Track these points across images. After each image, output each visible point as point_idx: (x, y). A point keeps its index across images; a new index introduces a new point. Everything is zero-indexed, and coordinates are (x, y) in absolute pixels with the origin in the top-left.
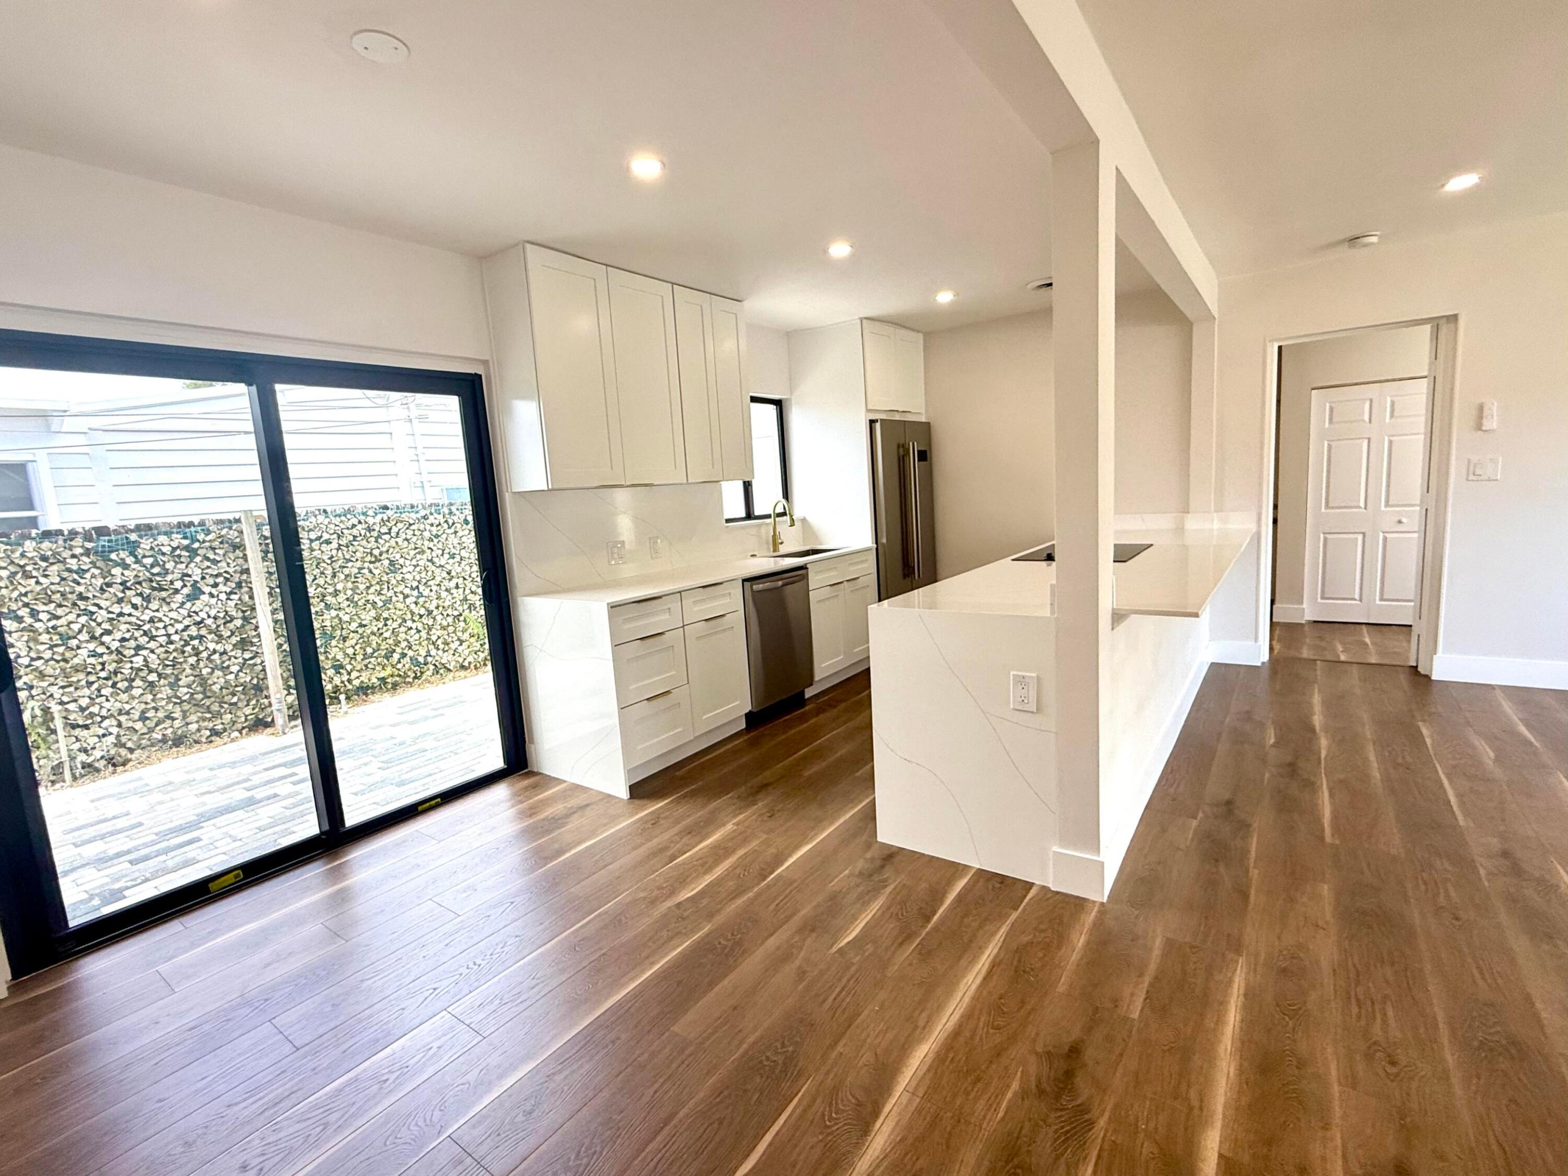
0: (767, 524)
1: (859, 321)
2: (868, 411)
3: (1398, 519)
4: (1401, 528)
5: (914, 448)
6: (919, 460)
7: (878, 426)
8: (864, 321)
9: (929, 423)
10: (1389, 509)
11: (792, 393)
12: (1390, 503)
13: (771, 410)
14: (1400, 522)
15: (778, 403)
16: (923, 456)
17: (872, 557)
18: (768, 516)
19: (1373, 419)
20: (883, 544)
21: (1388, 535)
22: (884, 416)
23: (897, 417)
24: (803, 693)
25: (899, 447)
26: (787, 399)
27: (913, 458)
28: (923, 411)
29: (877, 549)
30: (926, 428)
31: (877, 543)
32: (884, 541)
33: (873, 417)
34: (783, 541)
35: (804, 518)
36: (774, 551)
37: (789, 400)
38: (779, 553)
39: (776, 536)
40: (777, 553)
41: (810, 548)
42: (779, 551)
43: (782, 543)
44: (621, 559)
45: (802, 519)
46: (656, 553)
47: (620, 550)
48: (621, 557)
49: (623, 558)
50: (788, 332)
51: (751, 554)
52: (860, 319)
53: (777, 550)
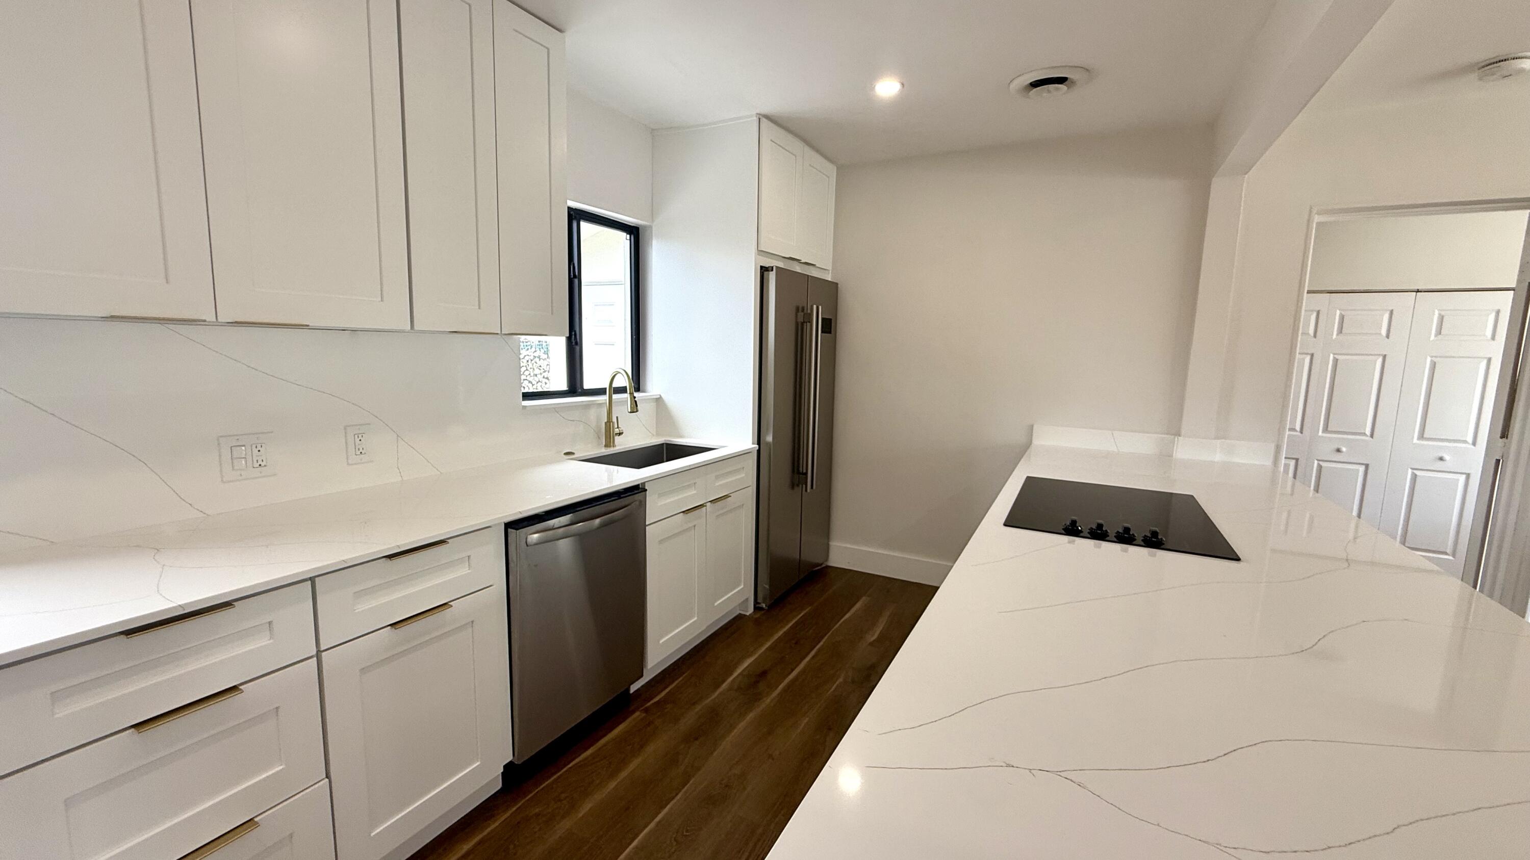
0: (600, 405)
1: (755, 119)
2: (761, 252)
3: (1336, 447)
4: (1338, 457)
5: (817, 314)
6: (822, 332)
7: (772, 276)
8: (764, 120)
9: (837, 284)
10: (1325, 435)
11: (653, 221)
12: (1329, 429)
13: (622, 240)
14: (1338, 450)
15: (633, 231)
16: (828, 326)
17: (751, 464)
18: (601, 392)
19: (1318, 333)
20: (768, 444)
21: (1323, 464)
22: (781, 264)
23: (798, 268)
24: (628, 689)
25: (797, 309)
26: (645, 227)
27: (816, 325)
28: (830, 268)
29: (759, 451)
30: (831, 290)
31: (759, 443)
32: (769, 438)
33: (767, 263)
34: (622, 430)
35: (659, 396)
36: (607, 446)
37: (650, 227)
38: (615, 448)
39: (612, 423)
40: (612, 449)
41: (665, 440)
42: (615, 446)
43: (620, 434)
44: (260, 468)
45: (656, 398)
46: (361, 453)
47: (259, 451)
48: (260, 465)
49: (265, 466)
50: (653, 130)
51: (565, 452)
52: (758, 116)
53: (612, 444)
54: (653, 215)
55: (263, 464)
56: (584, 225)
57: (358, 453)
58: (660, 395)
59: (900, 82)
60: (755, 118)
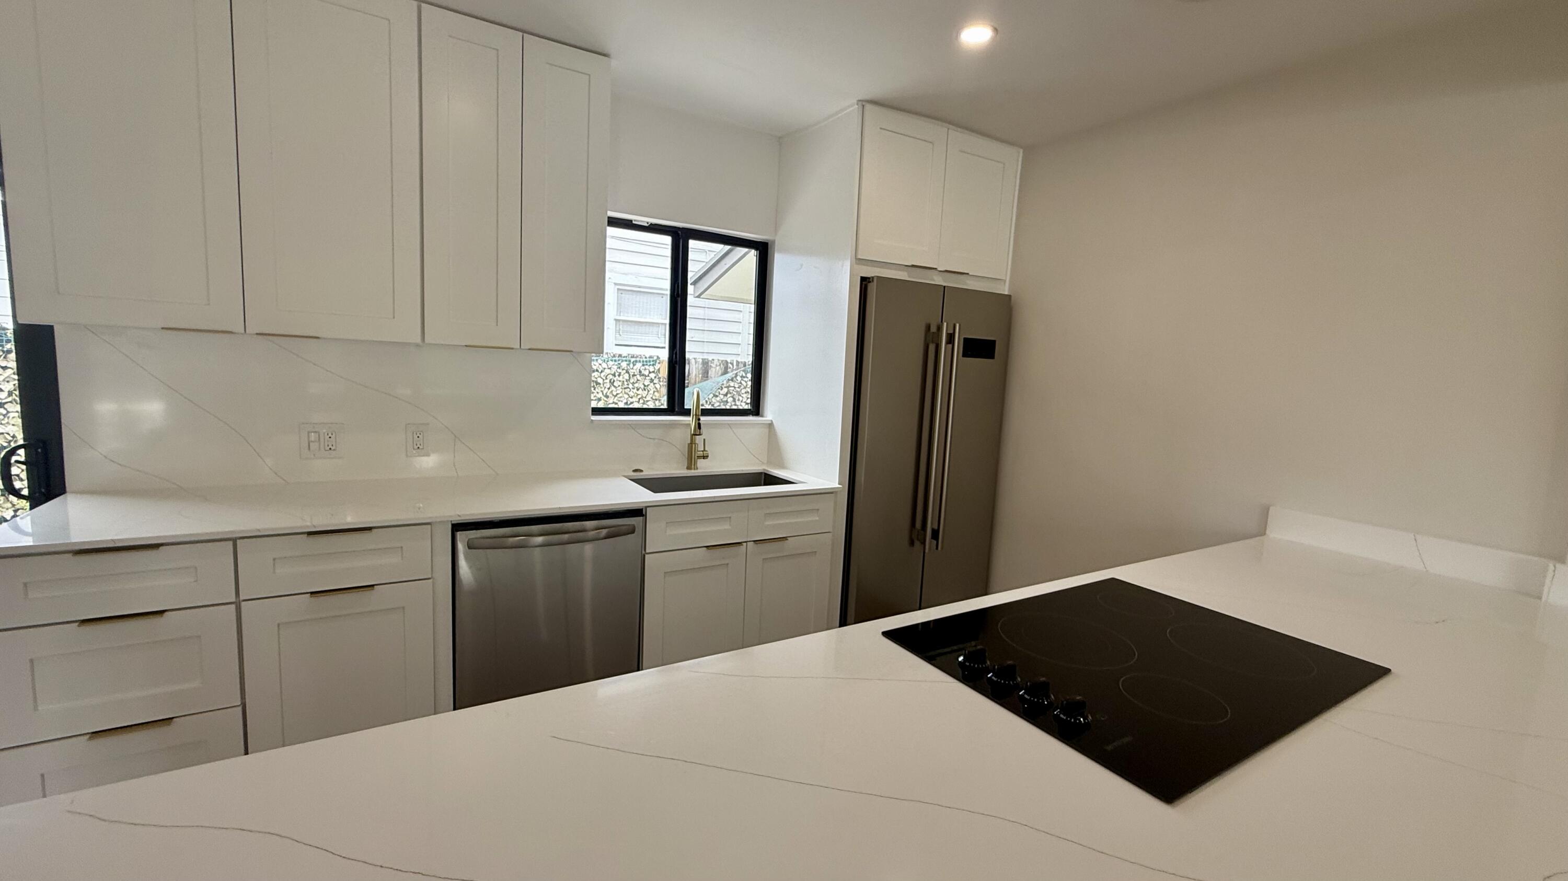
2: (859, 261)
5: (952, 334)
6: (964, 356)
7: (872, 288)
8: (869, 106)
9: (1012, 297)
11: (780, 234)
13: (750, 258)
15: (762, 248)
16: (985, 349)
17: (831, 507)
20: (861, 486)
22: (898, 275)
23: (937, 279)
26: (771, 241)
28: (1006, 277)
29: (851, 493)
30: (1000, 303)
31: (852, 484)
32: (862, 480)
33: (876, 273)
34: (708, 454)
35: (770, 422)
36: (689, 468)
37: (774, 242)
38: (699, 471)
39: (694, 445)
40: (693, 471)
41: (764, 469)
42: (697, 469)
43: (705, 457)
44: (330, 451)
45: (769, 424)
46: (418, 448)
47: (330, 437)
48: (330, 449)
49: (334, 450)
50: (780, 138)
51: (634, 469)
52: (860, 103)
53: (693, 466)
54: (776, 228)
55: (333, 448)
56: (692, 243)
57: (416, 447)
58: (772, 421)
59: (993, 26)
60: (856, 106)
